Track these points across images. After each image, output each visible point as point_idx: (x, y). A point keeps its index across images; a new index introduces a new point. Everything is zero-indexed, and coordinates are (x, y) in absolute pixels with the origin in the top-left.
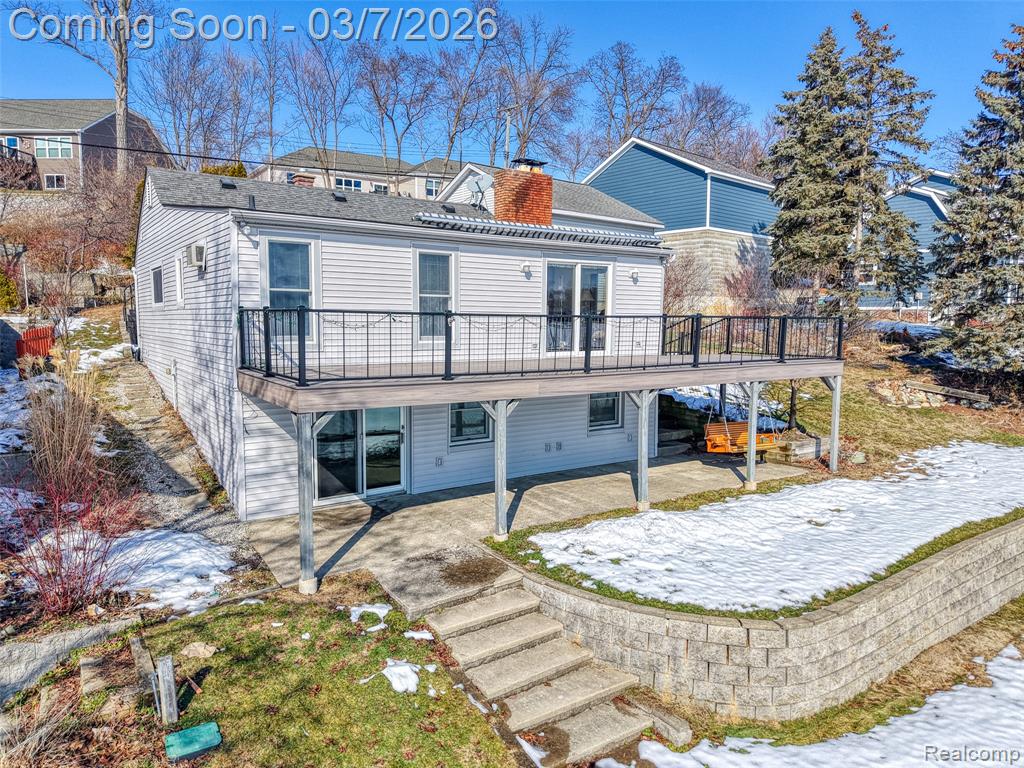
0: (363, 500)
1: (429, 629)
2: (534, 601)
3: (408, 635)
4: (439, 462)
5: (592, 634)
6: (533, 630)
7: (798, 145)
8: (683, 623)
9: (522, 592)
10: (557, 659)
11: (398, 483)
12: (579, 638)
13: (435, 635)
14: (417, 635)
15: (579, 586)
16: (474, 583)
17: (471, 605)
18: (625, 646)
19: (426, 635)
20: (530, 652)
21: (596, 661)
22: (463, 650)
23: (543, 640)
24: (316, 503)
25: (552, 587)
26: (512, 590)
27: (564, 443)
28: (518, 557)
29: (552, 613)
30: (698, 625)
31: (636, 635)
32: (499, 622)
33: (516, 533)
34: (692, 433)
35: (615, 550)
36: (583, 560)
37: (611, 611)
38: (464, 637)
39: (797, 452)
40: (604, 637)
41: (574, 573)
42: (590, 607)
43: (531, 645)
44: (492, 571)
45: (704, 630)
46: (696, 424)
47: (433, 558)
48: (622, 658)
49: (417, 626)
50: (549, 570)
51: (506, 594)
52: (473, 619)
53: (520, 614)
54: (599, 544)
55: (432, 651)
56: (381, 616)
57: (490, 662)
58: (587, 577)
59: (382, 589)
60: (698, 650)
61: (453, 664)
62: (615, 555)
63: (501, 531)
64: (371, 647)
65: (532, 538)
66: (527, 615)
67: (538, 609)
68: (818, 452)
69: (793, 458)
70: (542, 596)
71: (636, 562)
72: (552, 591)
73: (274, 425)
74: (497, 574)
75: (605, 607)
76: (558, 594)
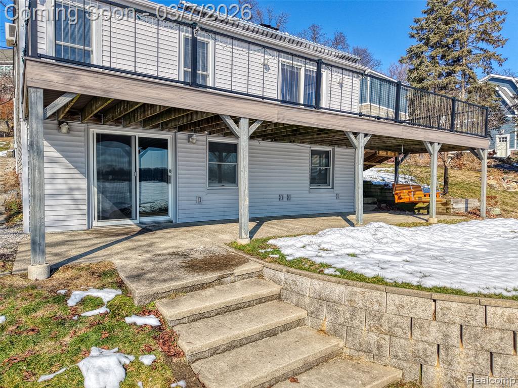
0: (137, 224)
1: (157, 314)
2: (275, 289)
3: (128, 320)
4: (200, 200)
5: (341, 320)
6: (273, 317)
7: (425, 46)
8: (454, 305)
9: (262, 281)
10: (303, 349)
11: (167, 214)
12: (326, 325)
13: (163, 322)
14: (140, 321)
15: (321, 272)
16: (214, 270)
17: (208, 292)
18: (382, 333)
19: (152, 321)
20: (272, 341)
21: (347, 351)
22: (192, 338)
23: (286, 328)
24: (96, 224)
25: (293, 273)
26: (253, 280)
27: (292, 196)
28: (258, 254)
29: (295, 300)
30: (474, 307)
31: (395, 320)
32: (238, 309)
33: (257, 240)
34: (376, 200)
35: (350, 248)
36: (320, 254)
37: (363, 294)
38: (197, 323)
39: (454, 206)
40: (356, 322)
41: (314, 263)
42: (338, 290)
43: (272, 333)
44: (234, 262)
45: (481, 313)
46: (379, 194)
47: (178, 254)
48: (379, 347)
49: (144, 312)
50: (289, 261)
51: (246, 283)
52: (208, 304)
53: (261, 301)
54: (332, 243)
55: (155, 338)
56: (105, 300)
57: (224, 351)
58: (329, 266)
59: (118, 276)
60: (476, 337)
61: (177, 354)
62: (351, 251)
63: (244, 236)
64: (78, 334)
65: (271, 242)
66: (268, 303)
67: (279, 297)
68: (467, 208)
69: (452, 210)
70: (282, 283)
71: (372, 255)
72: (294, 277)
73: (57, 154)
74: (237, 265)
75: (355, 289)
76: (300, 279)
